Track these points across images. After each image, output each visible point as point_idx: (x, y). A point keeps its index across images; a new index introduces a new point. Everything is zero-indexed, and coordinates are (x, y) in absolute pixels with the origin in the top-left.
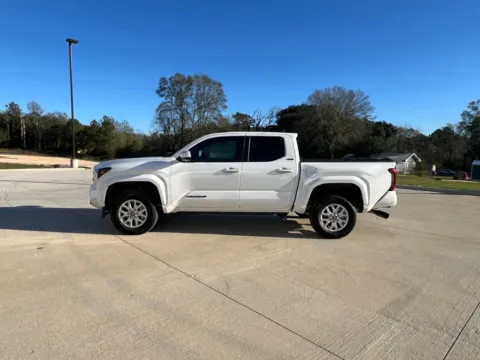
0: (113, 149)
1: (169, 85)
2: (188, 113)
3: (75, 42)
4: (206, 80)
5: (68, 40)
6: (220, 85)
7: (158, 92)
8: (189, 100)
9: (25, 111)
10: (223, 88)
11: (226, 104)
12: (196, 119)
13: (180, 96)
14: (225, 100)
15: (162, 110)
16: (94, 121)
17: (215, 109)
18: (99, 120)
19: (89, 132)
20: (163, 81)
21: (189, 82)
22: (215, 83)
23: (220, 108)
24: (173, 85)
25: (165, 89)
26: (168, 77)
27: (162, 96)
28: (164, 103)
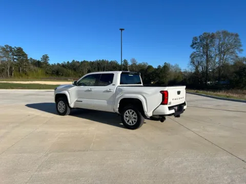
0: (167, 81)
1: (199, 41)
2: (212, 57)
3: (124, 29)
4: (226, 34)
5: (120, 29)
6: (237, 35)
7: (192, 46)
8: (212, 49)
9: (130, 63)
10: (239, 37)
11: (241, 48)
12: (217, 60)
13: (206, 47)
14: (240, 46)
15: (193, 57)
16: (159, 66)
17: (232, 52)
18: (162, 65)
19: (157, 72)
20: (195, 39)
21: (212, 37)
22: (232, 35)
23: (237, 51)
24: (201, 41)
25: (196, 43)
26: (198, 36)
27: (194, 48)
28: (195, 52)
